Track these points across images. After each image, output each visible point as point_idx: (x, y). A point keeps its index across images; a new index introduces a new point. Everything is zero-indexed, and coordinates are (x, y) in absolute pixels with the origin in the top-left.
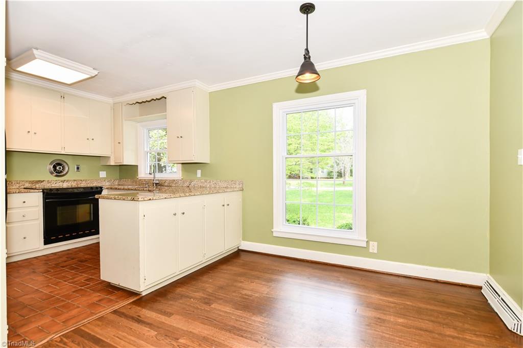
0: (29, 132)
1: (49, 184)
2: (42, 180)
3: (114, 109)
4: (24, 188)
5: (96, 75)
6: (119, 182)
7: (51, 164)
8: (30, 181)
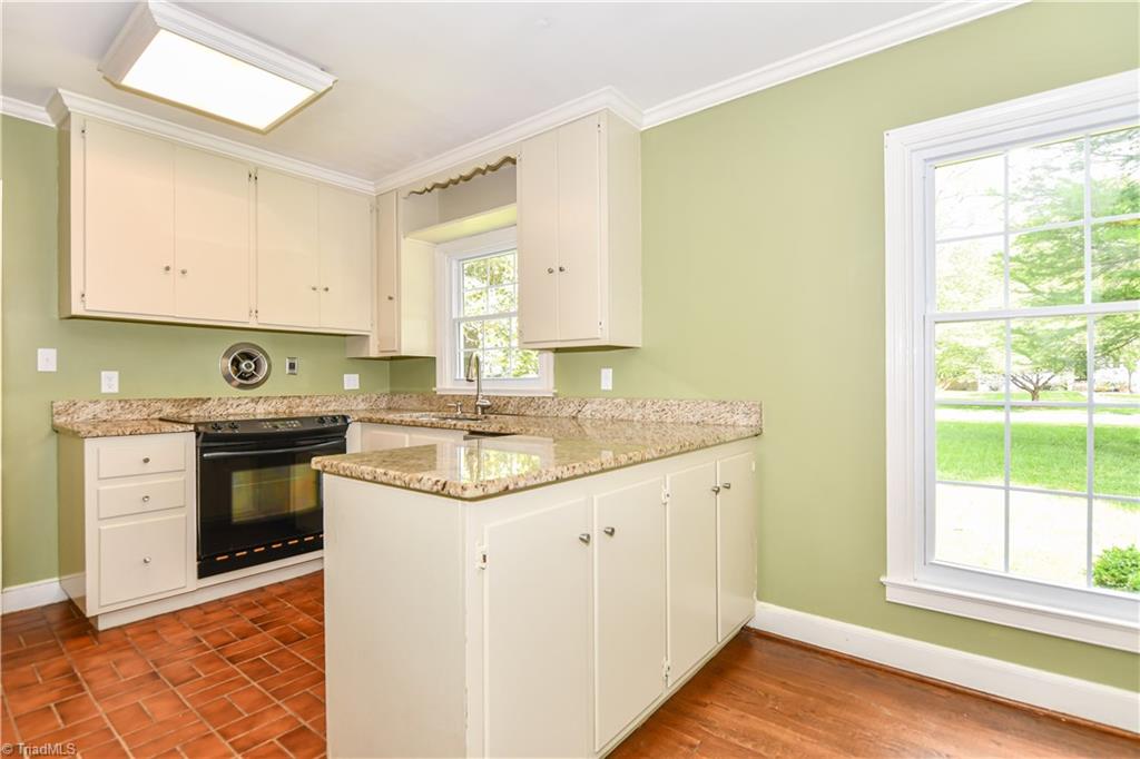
0: (168, 269)
1: (222, 408)
2: (205, 396)
3: (378, 211)
4: (161, 419)
5: (331, 88)
6: (389, 402)
7: (227, 355)
8: (175, 400)
